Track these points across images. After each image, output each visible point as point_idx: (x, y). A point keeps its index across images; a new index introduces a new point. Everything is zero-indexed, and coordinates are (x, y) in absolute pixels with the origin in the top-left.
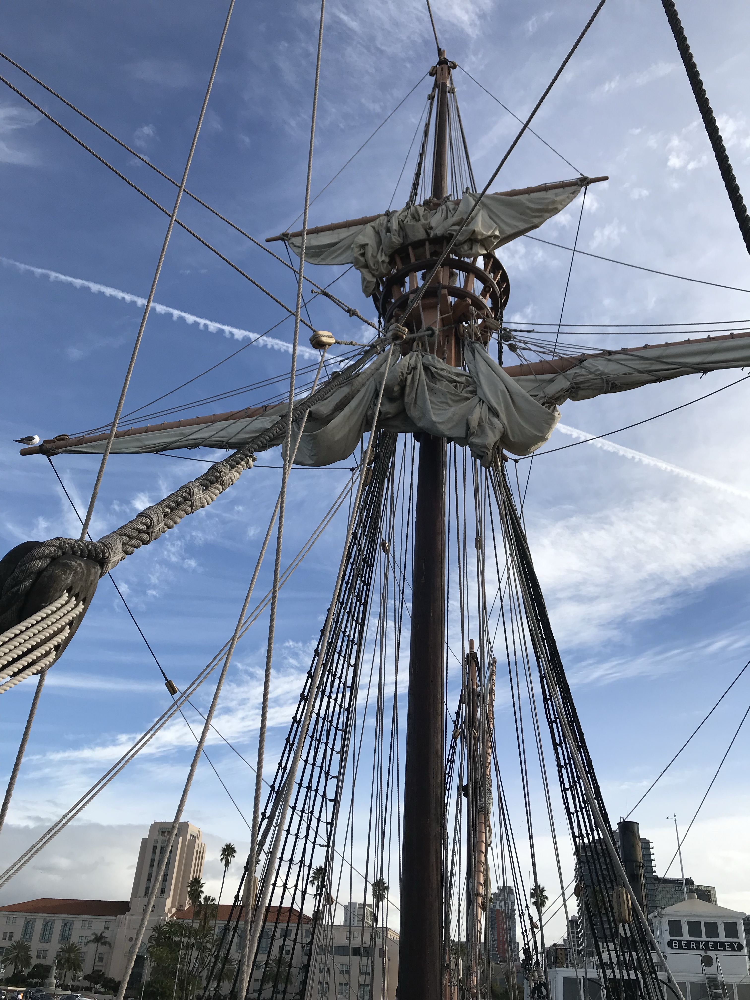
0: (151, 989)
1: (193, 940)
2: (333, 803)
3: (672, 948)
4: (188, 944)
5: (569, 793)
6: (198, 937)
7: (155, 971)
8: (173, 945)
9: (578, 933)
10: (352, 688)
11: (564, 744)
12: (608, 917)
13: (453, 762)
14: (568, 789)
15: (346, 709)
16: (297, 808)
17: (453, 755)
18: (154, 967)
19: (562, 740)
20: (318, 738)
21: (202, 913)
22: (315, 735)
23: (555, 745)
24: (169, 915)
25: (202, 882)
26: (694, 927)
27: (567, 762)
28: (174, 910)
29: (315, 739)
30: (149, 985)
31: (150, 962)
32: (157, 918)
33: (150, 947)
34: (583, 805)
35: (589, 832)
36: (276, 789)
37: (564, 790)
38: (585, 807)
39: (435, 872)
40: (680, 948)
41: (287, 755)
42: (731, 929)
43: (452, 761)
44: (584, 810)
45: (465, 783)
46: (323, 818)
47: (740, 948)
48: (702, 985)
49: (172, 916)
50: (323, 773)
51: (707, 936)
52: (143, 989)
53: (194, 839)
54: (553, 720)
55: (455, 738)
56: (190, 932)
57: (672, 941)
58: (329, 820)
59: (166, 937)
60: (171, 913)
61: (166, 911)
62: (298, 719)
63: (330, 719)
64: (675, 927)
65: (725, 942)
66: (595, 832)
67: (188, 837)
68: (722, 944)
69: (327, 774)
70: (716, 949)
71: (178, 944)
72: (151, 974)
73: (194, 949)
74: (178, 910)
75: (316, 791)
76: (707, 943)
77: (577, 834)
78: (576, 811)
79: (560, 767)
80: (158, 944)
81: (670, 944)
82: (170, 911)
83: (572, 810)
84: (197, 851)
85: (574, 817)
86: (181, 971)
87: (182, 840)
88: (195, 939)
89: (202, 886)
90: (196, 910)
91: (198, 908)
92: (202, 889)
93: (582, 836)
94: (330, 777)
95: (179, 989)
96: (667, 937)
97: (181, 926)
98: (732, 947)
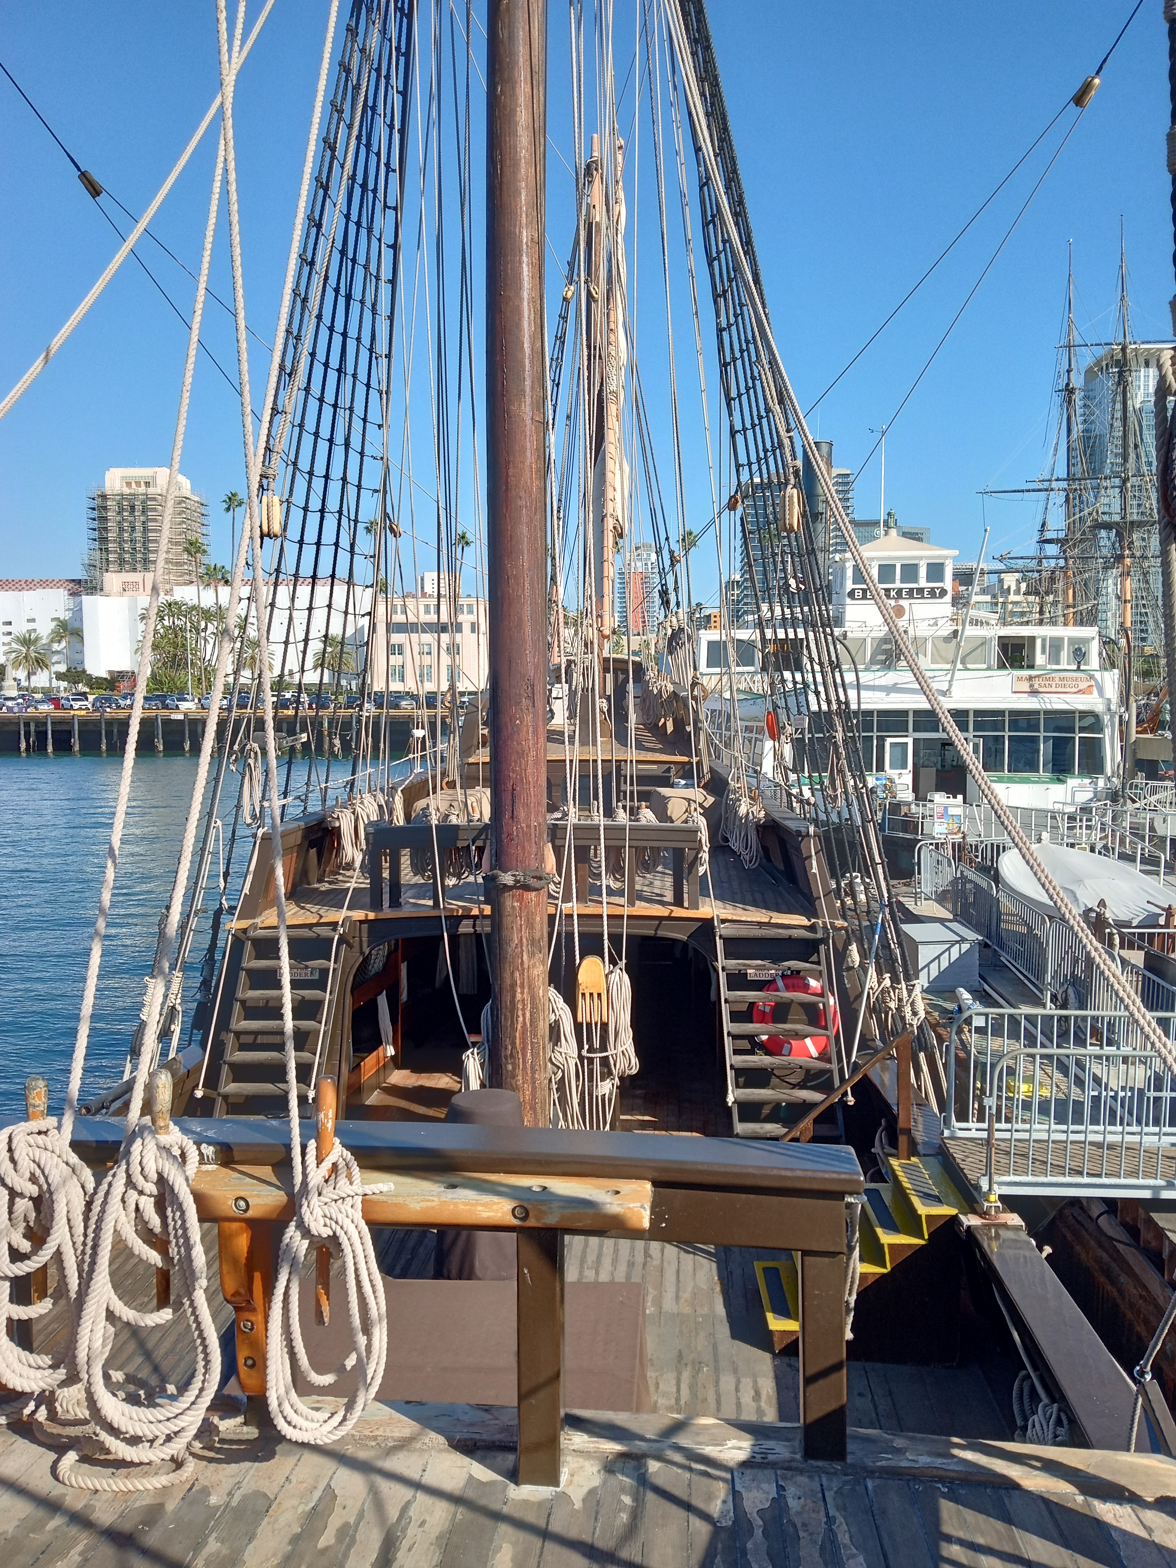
3: (854, 598)
26: (886, 571)
34: (750, 384)
35: (756, 421)
38: (754, 386)
40: (864, 598)
42: (936, 571)
44: (751, 391)
47: (943, 593)
48: (886, 640)
50: (363, 349)
51: (902, 582)
54: (715, 256)
57: (853, 590)
65: (923, 589)
66: (765, 421)
68: (921, 591)
69: (370, 350)
70: (911, 597)
75: (355, 377)
76: (900, 591)
77: (737, 428)
78: (740, 393)
79: (720, 329)
81: (852, 594)
83: (734, 393)
85: (735, 405)
93: (745, 428)
94: (374, 356)
96: (849, 587)
98: (932, 593)
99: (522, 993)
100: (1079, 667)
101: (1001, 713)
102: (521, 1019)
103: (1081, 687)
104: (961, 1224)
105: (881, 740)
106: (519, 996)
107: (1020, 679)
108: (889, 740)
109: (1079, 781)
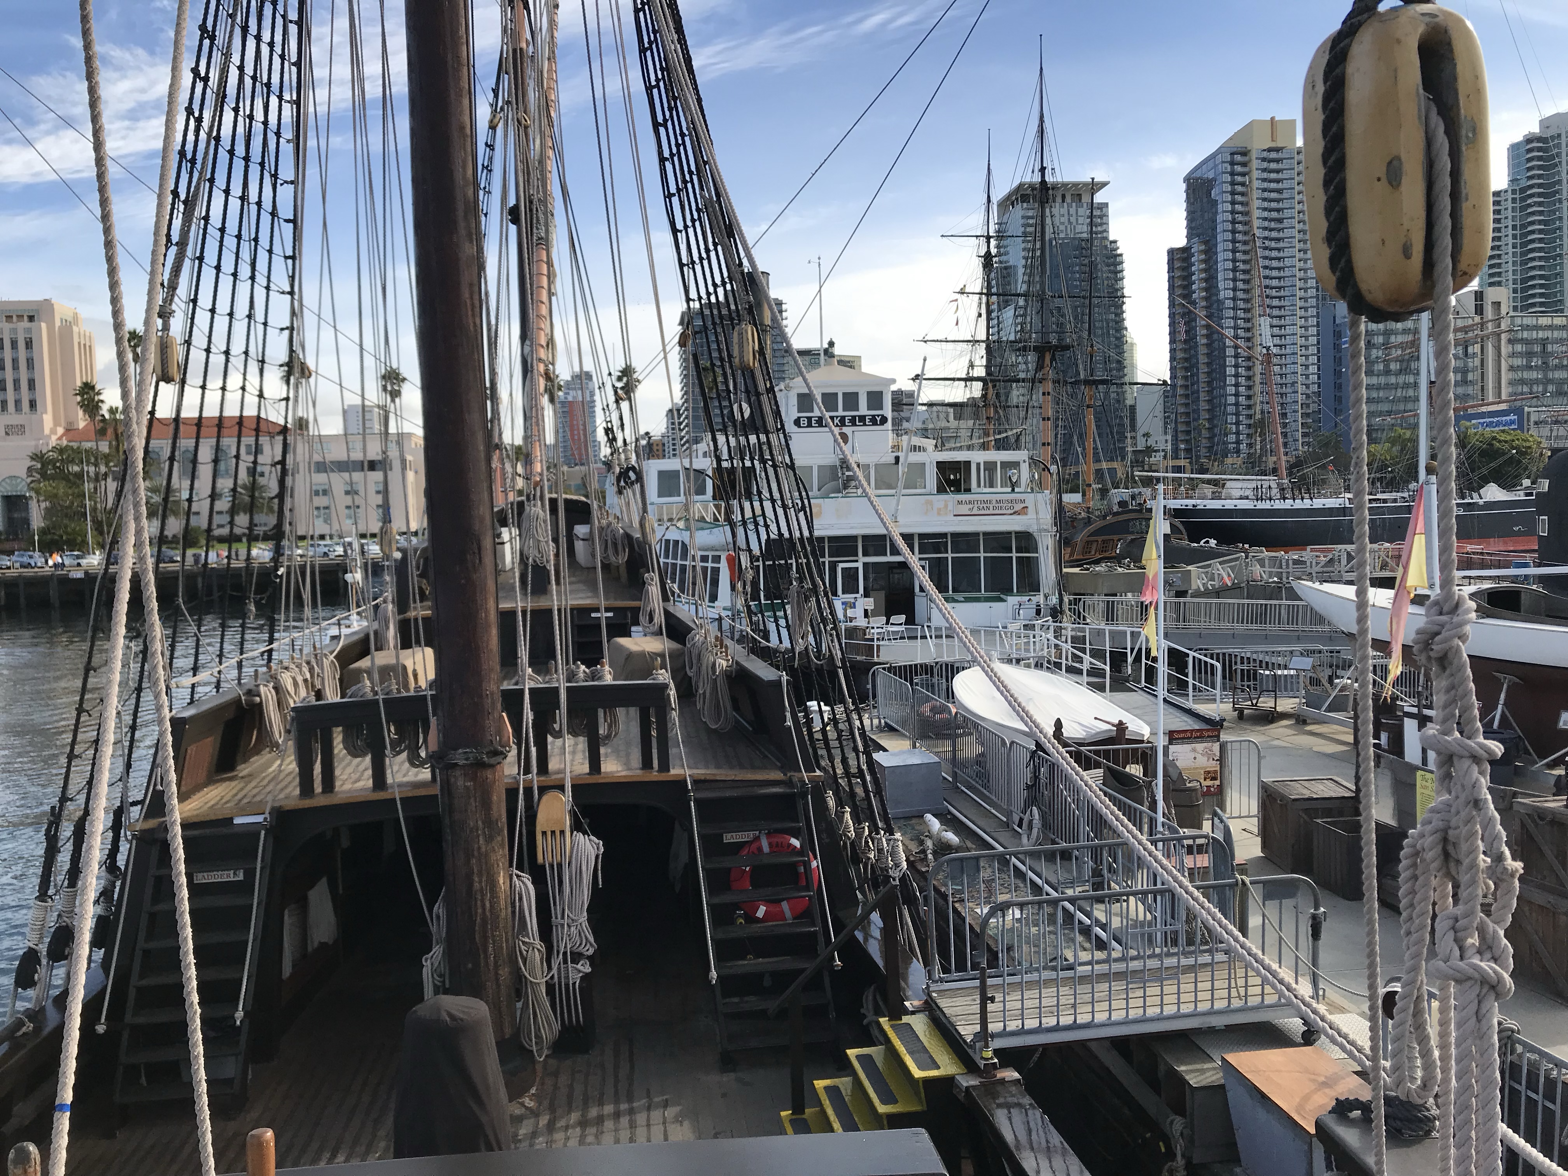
0: (49, 537)
1: (103, 469)
2: (291, 225)
3: (799, 426)
4: (97, 474)
5: (675, 200)
6: (111, 464)
7: (49, 513)
8: (71, 477)
9: (680, 424)
10: (299, 23)
11: (669, 123)
12: (723, 370)
13: (491, 171)
14: (674, 195)
15: (294, 64)
16: (228, 231)
17: (491, 159)
18: (46, 508)
19: (668, 117)
20: (248, 112)
21: (110, 431)
22: (241, 105)
23: (656, 125)
24: (54, 438)
25: (98, 387)
26: (830, 400)
27: (674, 151)
28: (60, 431)
29: (241, 113)
30: (43, 532)
31: (38, 501)
32: (33, 443)
33: (32, 482)
34: (696, 216)
35: (704, 255)
36: (183, 197)
37: (669, 196)
38: (700, 218)
39: (470, 313)
40: (810, 425)
41: (193, 138)
42: (875, 399)
43: (488, 169)
44: (697, 224)
45: (512, 202)
46: (277, 249)
47: (884, 420)
48: (833, 468)
49: (60, 438)
50: (267, 175)
51: (844, 410)
52: (36, 538)
53: (67, 327)
54: (653, 83)
55: (493, 127)
56: (95, 457)
57: (799, 418)
58: (289, 253)
59: (55, 467)
60: (56, 433)
61: (47, 431)
62: (203, 75)
63: (265, 80)
64: (805, 402)
65: (865, 416)
66: (713, 254)
67: (58, 323)
68: (862, 418)
69: (275, 176)
70: (854, 424)
71: (80, 476)
72: (45, 518)
73: (109, 480)
74: (68, 431)
75: (259, 204)
76: (843, 418)
77: (685, 261)
78: (686, 227)
79: (662, 160)
80: (44, 475)
81: (797, 422)
82: (53, 431)
83: (680, 225)
84: (79, 343)
85: (682, 237)
86: (94, 509)
87: (48, 328)
88: (107, 465)
89: (99, 393)
90: (98, 428)
91: (101, 425)
92: (101, 397)
93: (693, 262)
94: (279, 182)
95: (95, 533)
96: (795, 414)
97: (78, 451)
98: (874, 421)
99: (480, 882)
100: (1013, 490)
101: (944, 535)
102: (480, 911)
103: (1016, 509)
104: (958, 1086)
105: (833, 567)
106: (477, 885)
107: (960, 503)
108: (841, 565)
109: (1019, 598)
